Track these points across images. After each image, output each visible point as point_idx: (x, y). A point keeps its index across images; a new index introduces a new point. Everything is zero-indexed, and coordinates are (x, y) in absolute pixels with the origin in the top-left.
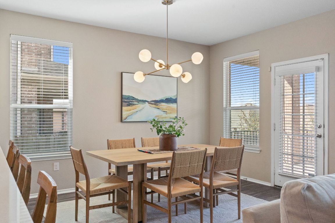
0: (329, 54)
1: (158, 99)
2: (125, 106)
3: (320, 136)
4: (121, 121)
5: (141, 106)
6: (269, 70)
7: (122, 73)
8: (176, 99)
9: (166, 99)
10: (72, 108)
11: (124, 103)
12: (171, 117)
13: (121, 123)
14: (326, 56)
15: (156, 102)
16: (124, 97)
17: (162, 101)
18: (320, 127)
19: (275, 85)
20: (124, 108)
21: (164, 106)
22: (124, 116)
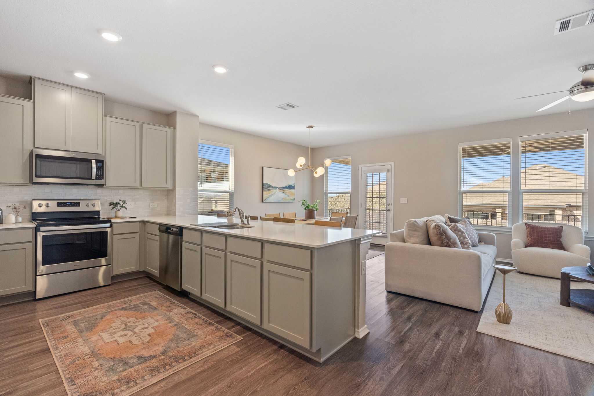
0: (394, 162)
1: (284, 186)
2: (265, 191)
3: (389, 210)
4: (262, 201)
5: (274, 191)
6: (358, 169)
7: (263, 168)
8: (294, 186)
9: (289, 186)
10: (233, 193)
11: (264, 189)
12: (291, 199)
13: (261, 203)
14: (392, 163)
15: (283, 188)
16: (264, 184)
17: (286, 188)
18: (389, 205)
19: (361, 179)
20: (264, 192)
21: (287, 191)
22: (264, 198)
